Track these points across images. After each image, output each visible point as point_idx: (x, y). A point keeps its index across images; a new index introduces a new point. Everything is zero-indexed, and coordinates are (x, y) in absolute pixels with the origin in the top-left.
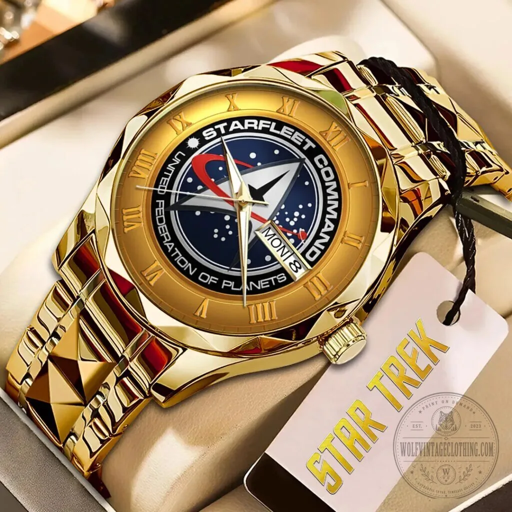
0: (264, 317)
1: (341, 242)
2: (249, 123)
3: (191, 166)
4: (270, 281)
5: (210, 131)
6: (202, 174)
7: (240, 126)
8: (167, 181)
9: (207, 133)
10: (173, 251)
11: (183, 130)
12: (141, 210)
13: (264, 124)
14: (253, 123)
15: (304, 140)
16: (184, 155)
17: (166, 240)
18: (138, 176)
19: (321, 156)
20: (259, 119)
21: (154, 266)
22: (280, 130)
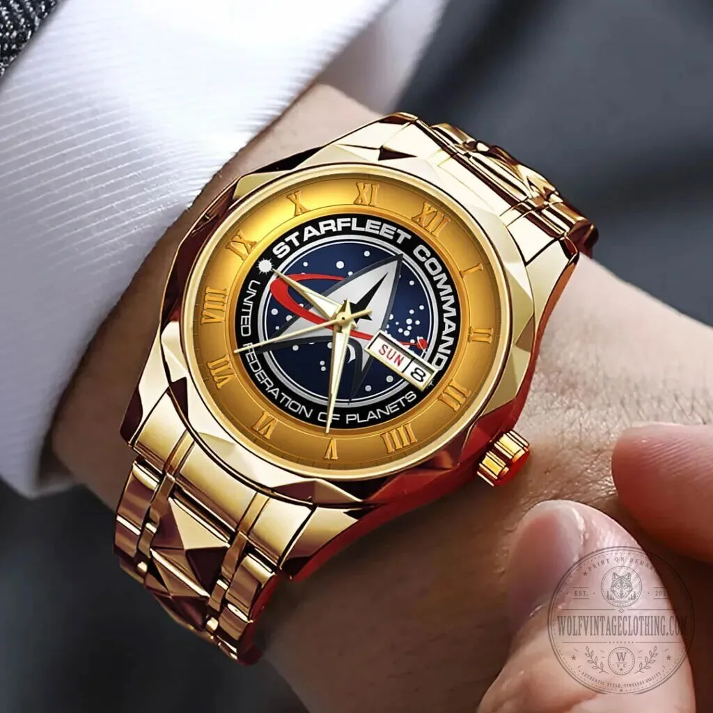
0: (402, 443)
1: (469, 340)
2: (325, 226)
3: (271, 294)
4: (399, 404)
5: (281, 247)
6: (286, 300)
7: (315, 232)
8: (248, 319)
9: (278, 249)
10: (280, 397)
11: (249, 253)
12: (229, 360)
13: (343, 222)
14: (329, 225)
15: (396, 232)
16: (259, 283)
17: (269, 387)
18: (213, 320)
19: (421, 247)
20: (335, 217)
21: (263, 418)
22: (364, 226)
